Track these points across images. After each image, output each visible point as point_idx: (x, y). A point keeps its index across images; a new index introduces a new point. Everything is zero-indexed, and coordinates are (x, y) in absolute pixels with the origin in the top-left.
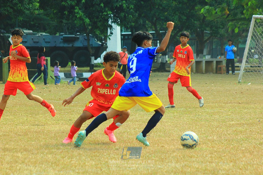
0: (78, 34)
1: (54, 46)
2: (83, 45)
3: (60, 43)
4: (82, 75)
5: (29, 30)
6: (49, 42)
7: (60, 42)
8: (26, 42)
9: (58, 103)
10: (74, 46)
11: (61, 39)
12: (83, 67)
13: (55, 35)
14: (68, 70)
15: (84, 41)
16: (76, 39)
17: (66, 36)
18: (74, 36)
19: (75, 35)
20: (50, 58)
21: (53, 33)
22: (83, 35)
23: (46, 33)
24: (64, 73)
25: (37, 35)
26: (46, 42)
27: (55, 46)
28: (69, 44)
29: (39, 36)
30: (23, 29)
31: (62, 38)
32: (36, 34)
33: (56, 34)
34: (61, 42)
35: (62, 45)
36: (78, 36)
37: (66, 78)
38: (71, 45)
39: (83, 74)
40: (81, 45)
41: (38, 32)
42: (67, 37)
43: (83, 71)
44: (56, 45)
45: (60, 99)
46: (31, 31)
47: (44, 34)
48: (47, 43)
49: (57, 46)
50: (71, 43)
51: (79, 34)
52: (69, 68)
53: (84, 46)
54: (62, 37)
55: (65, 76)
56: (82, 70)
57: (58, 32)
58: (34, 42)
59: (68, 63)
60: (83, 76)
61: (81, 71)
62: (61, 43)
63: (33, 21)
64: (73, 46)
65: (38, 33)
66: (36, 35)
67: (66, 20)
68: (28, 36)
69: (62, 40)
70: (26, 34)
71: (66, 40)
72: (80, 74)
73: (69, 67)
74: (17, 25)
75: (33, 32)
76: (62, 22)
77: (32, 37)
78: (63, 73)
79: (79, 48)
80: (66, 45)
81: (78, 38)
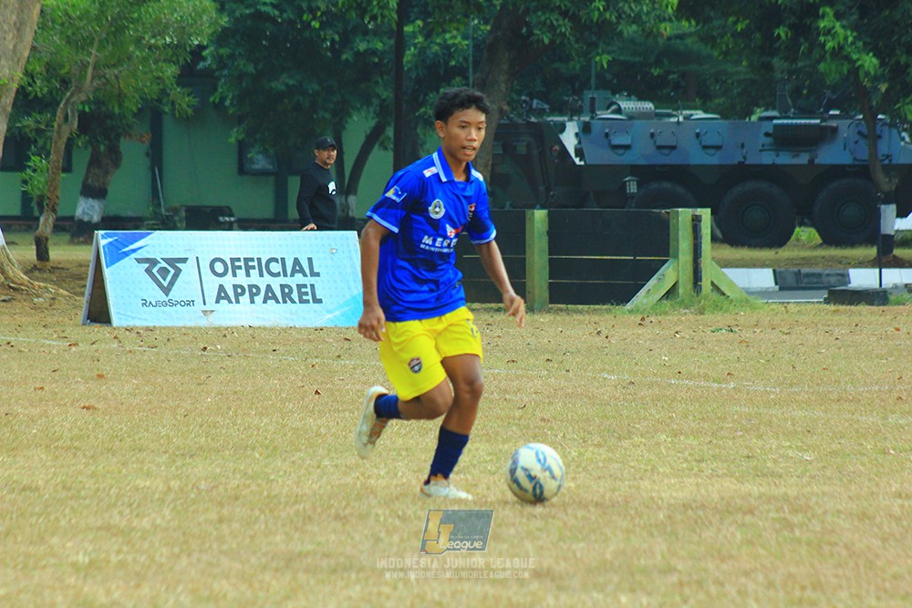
0: (831, 112)
1: (736, 162)
2: (855, 159)
3: (761, 151)
4: (845, 278)
5: (641, 98)
6: (718, 148)
7: (760, 148)
8: (627, 147)
9: (719, 390)
10: (817, 161)
11: (767, 135)
12: (852, 244)
13: (747, 120)
14: (788, 259)
15: (856, 142)
16: (824, 135)
17: (785, 121)
18: (818, 121)
19: (823, 120)
20: (709, 210)
21: (736, 111)
22: (852, 118)
23: (705, 112)
24: (774, 271)
25: (674, 120)
26: (705, 147)
27: (741, 164)
28: (797, 156)
29: (678, 122)
30: (617, 96)
31: (771, 131)
32: (670, 116)
33: (750, 113)
34: (765, 148)
35: (768, 159)
36: (834, 123)
37: (781, 289)
38: (803, 159)
39: (849, 275)
40: (845, 159)
41: (677, 109)
42: (787, 125)
43: (849, 264)
44: (745, 158)
45: (728, 374)
46: (649, 106)
47: (699, 114)
48: (713, 151)
49: (747, 162)
50: (806, 151)
51: (837, 112)
52: (796, 248)
53: (856, 163)
54: (768, 127)
55: (776, 284)
56: (846, 258)
57: (759, 107)
58: (659, 147)
59: (792, 232)
60: (850, 283)
61: (840, 263)
62: (765, 150)
63: (658, 63)
64: (811, 161)
65: (675, 113)
66: (667, 120)
67: (786, 58)
68: (636, 122)
69: (769, 140)
70: (626, 115)
71: (785, 139)
72: (839, 275)
73: (795, 246)
74: (593, 80)
75: (656, 108)
76: (768, 67)
77: (653, 126)
78: (771, 270)
79: (836, 171)
80: (785, 159)
81: (835, 130)
